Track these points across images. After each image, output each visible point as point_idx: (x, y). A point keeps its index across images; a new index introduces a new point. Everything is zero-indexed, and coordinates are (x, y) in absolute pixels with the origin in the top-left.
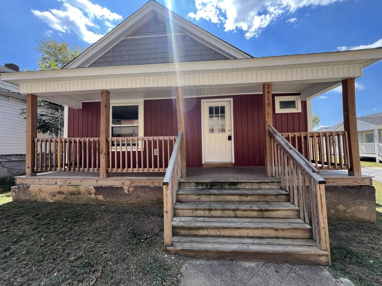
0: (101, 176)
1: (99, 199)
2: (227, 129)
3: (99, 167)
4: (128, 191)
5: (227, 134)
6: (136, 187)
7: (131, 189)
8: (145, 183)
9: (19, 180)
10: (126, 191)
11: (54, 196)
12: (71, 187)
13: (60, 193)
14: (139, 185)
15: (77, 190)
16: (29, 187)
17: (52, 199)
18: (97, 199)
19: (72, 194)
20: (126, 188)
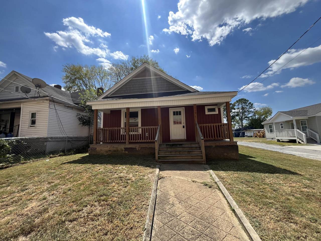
0: (127, 144)
1: (126, 153)
2: (182, 123)
3: (126, 140)
4: (138, 149)
5: (182, 125)
6: (142, 148)
7: (140, 149)
8: (145, 146)
9: (91, 146)
10: (137, 150)
11: (107, 152)
12: (114, 148)
13: (110, 151)
14: (143, 147)
15: (117, 149)
16: (96, 149)
17: (106, 154)
18: (125, 153)
19: (115, 151)
20: (137, 148)
